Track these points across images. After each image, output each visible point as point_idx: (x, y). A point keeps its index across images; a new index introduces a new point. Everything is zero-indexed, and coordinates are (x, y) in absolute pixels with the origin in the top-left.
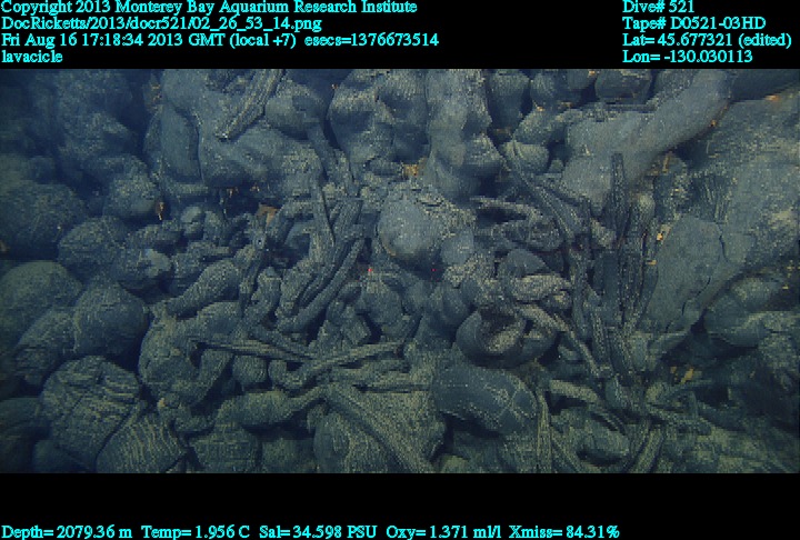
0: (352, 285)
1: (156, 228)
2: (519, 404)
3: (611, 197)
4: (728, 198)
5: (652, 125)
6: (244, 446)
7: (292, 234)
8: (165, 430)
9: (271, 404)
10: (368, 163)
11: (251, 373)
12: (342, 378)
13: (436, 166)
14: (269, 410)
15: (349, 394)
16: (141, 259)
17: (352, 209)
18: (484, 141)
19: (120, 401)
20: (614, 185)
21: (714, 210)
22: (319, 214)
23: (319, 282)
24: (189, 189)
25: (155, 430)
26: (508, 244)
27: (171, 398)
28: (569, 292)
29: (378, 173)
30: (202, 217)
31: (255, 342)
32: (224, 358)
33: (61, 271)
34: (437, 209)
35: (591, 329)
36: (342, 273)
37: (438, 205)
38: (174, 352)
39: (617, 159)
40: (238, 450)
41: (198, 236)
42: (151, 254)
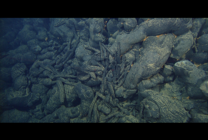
12: (61, 79)
30: (53, 42)
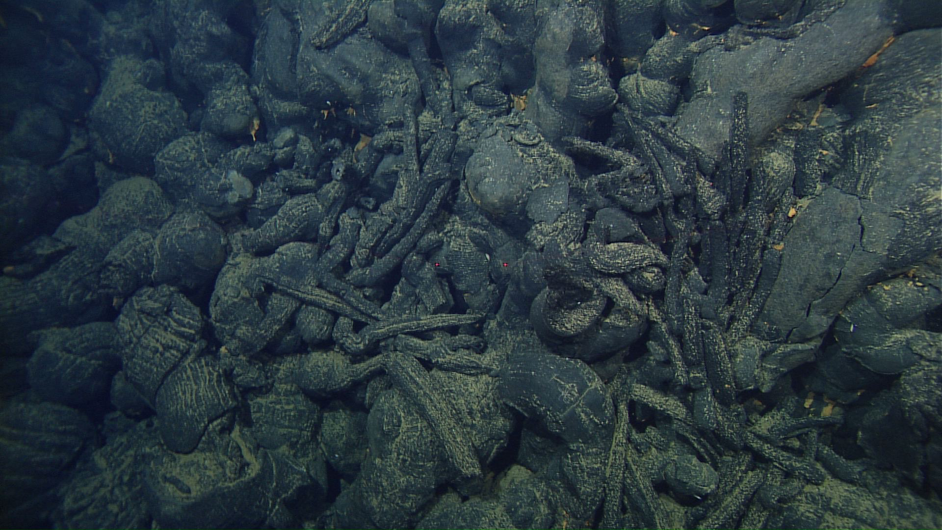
0: (432, 236)
1: (248, 150)
2: (590, 405)
3: (728, 151)
4: (878, 164)
5: (788, 58)
6: (301, 413)
7: (380, 169)
8: (219, 376)
9: (332, 369)
10: (470, 88)
11: (313, 327)
12: (407, 347)
13: (538, 97)
14: (329, 375)
15: (409, 367)
16: (223, 181)
17: (445, 144)
18: (594, 68)
19: (181, 335)
20: (733, 136)
21: (858, 179)
22: (409, 149)
23: (398, 228)
24: (285, 107)
25: (210, 373)
26: (600, 200)
27: (234, 344)
28: (664, 270)
29: (480, 103)
30: (294, 142)
31: (323, 293)
32: (290, 306)
33: (157, 191)
34: (534, 151)
35: (682, 321)
36: (422, 221)
37: (534, 146)
38: (245, 293)
39: (740, 100)
40: (294, 416)
41: (288, 163)
42: (234, 176)
